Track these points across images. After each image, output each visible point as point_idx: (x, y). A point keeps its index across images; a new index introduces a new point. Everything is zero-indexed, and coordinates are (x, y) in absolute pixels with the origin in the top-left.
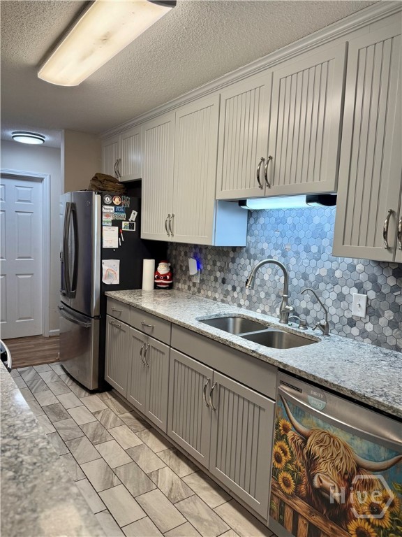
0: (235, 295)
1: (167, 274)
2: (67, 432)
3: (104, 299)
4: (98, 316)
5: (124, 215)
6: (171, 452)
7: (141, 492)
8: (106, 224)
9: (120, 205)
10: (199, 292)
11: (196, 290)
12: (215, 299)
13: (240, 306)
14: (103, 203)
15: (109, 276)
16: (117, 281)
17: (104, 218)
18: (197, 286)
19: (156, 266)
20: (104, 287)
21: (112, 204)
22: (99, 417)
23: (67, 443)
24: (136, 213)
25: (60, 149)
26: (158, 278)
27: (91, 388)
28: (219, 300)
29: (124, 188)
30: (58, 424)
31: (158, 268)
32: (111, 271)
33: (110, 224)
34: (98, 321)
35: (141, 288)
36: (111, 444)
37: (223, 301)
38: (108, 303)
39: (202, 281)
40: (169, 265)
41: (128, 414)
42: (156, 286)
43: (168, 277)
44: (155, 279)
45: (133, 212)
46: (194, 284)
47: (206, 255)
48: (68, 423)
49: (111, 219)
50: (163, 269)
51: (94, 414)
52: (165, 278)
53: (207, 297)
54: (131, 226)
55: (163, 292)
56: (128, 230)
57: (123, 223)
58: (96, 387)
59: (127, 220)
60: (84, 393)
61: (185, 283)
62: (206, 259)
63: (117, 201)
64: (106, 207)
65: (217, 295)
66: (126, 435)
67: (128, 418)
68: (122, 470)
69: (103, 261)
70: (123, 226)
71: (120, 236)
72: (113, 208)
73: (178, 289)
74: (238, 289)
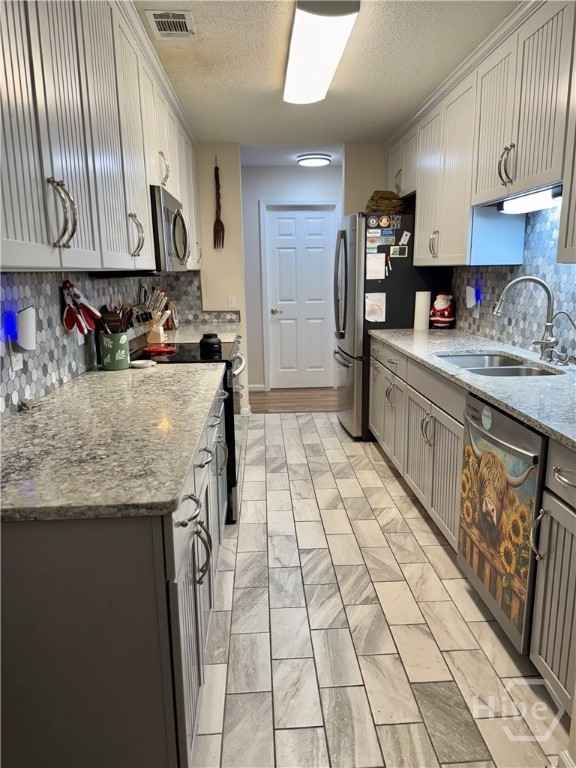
0: (510, 330)
1: (446, 310)
2: (316, 466)
3: (367, 339)
4: (361, 358)
5: (392, 239)
6: (408, 499)
7: (359, 517)
8: (370, 251)
9: (389, 226)
10: (478, 330)
11: (476, 327)
12: (492, 338)
13: (514, 344)
14: (367, 227)
15: (373, 312)
16: (382, 318)
17: (369, 245)
18: (477, 321)
19: (433, 299)
20: (368, 325)
21: (379, 227)
22: (352, 460)
23: (312, 473)
24: (409, 234)
25: (341, 166)
26: (434, 315)
27: (354, 435)
28: (496, 338)
29: (401, 205)
30: (312, 459)
31: (435, 303)
32: (376, 306)
33: (376, 251)
34: (361, 363)
35: (413, 327)
36: (352, 481)
37: (499, 340)
38: (372, 342)
39: (481, 315)
40: (450, 297)
41: (384, 463)
42: (432, 325)
43: (446, 313)
44: (431, 316)
45: (405, 233)
46: (474, 319)
47: (486, 281)
48: (321, 459)
49: (376, 244)
50: (441, 303)
51: (348, 457)
52: (442, 315)
53: (486, 336)
54: (402, 251)
55: (439, 332)
56: (398, 256)
57: (392, 248)
58: (360, 434)
59: (397, 244)
60: (349, 439)
61: (466, 320)
62: (485, 286)
63: (384, 222)
64: (370, 231)
65: (494, 333)
66: (370, 478)
67: (381, 465)
68: (350, 501)
69: (367, 295)
70: (392, 252)
71: (387, 264)
72: (379, 231)
73: (460, 329)
74: (514, 321)
